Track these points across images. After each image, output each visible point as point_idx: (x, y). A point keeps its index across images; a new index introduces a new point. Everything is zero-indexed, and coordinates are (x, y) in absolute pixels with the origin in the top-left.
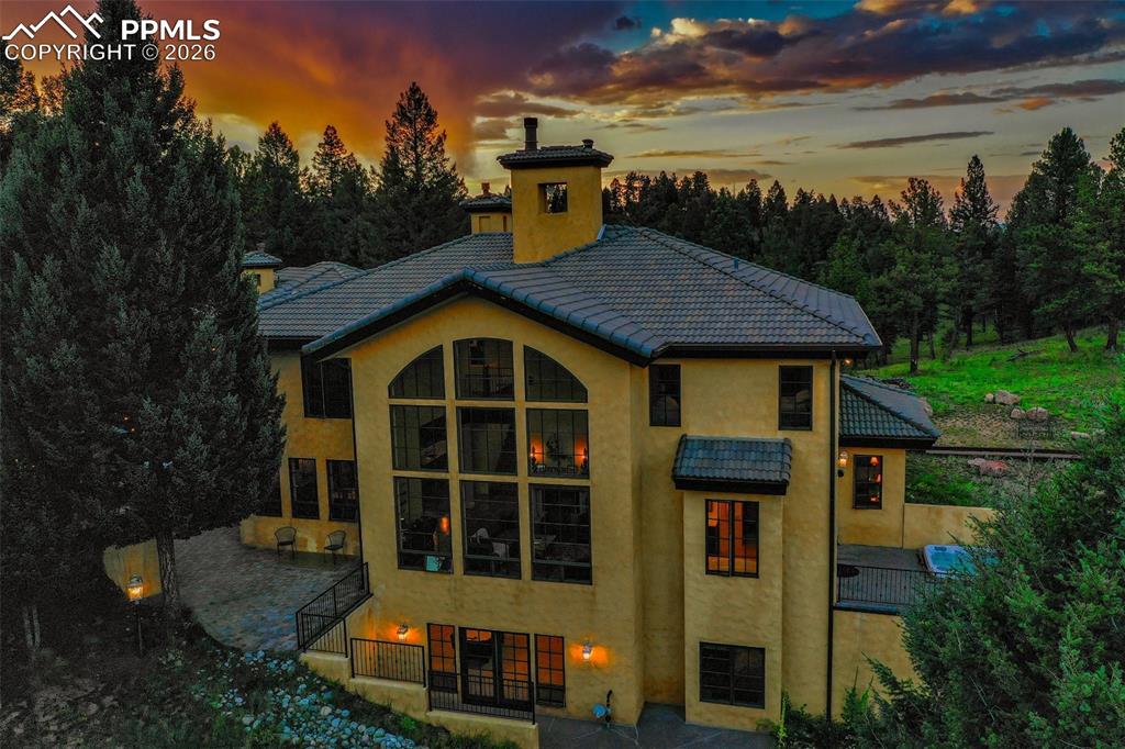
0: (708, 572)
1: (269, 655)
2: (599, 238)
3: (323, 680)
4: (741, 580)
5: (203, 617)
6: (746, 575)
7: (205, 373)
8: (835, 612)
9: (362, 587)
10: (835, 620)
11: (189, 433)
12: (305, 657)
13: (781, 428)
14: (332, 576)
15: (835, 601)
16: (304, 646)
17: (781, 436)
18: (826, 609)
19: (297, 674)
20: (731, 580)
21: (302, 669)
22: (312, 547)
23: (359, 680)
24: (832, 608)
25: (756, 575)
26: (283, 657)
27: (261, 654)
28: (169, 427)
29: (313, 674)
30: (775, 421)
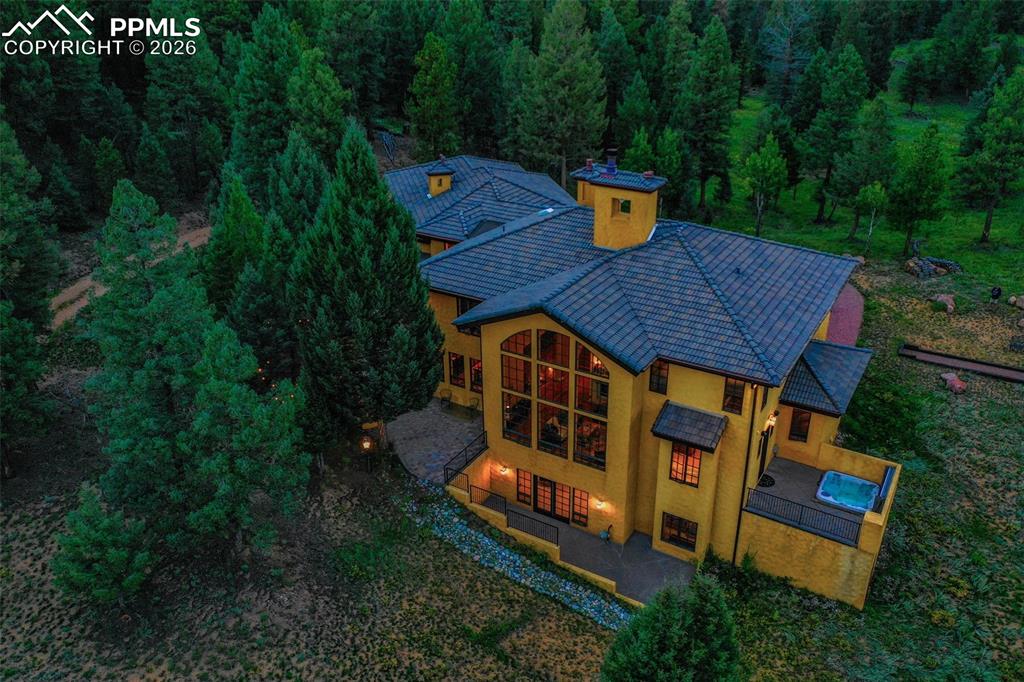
0: (671, 478)
1: (431, 483)
2: (649, 239)
3: (457, 502)
4: (688, 487)
5: (399, 450)
6: (691, 484)
7: (400, 353)
8: (744, 513)
9: (483, 442)
10: (743, 517)
11: (392, 382)
12: (449, 488)
13: (723, 409)
14: (469, 428)
15: (744, 506)
16: (447, 482)
17: (723, 414)
18: (738, 510)
19: (443, 496)
20: (684, 486)
21: (446, 494)
22: (460, 402)
23: (474, 505)
24: (741, 509)
25: (696, 486)
26: (438, 486)
27: (427, 481)
28: (382, 379)
29: (452, 498)
30: (721, 405)
